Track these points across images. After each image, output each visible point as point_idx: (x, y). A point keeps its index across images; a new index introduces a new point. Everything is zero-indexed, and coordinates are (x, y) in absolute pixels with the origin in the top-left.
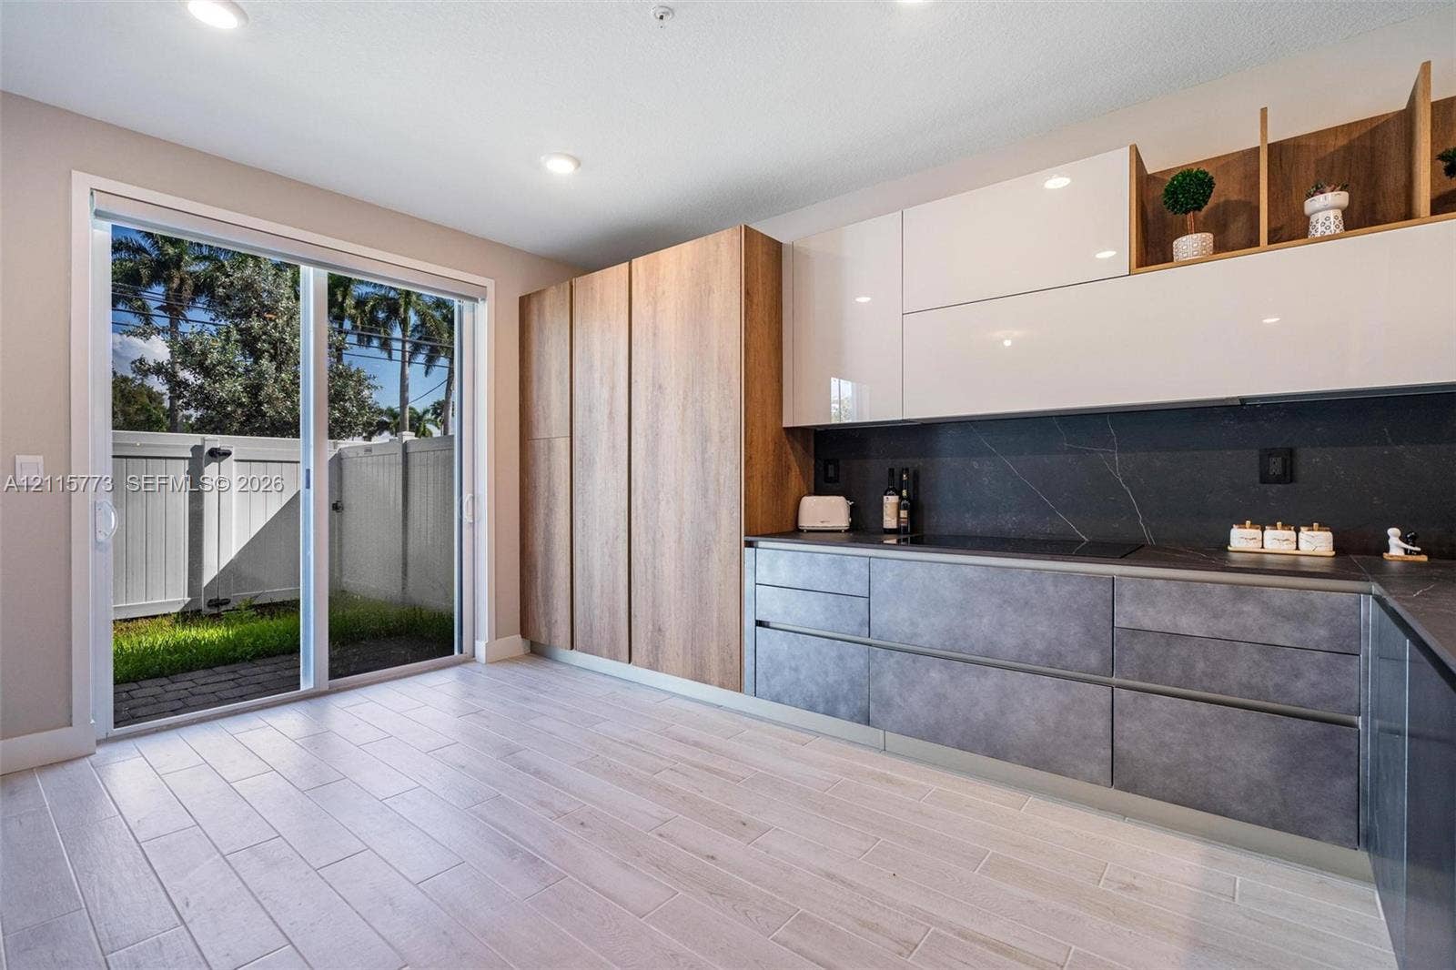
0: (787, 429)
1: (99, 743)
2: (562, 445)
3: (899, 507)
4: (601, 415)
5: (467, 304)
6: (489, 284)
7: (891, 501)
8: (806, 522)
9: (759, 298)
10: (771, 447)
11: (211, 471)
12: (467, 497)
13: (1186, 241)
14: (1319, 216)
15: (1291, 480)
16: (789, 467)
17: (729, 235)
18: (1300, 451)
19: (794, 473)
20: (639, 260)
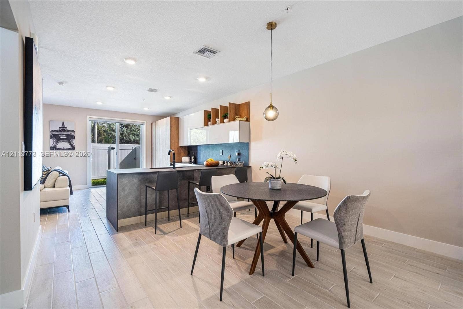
0: (180, 146)
1: (90, 188)
2: (155, 148)
3: (193, 158)
4: (158, 144)
5: (142, 125)
6: (145, 122)
7: (192, 157)
8: (183, 161)
9: (174, 126)
10: (177, 149)
11: (112, 151)
12: (142, 157)
13: (209, 123)
14: (217, 121)
15: (222, 154)
16: (181, 152)
17: (169, 118)
18: (223, 151)
19: (182, 153)
20: (162, 120)
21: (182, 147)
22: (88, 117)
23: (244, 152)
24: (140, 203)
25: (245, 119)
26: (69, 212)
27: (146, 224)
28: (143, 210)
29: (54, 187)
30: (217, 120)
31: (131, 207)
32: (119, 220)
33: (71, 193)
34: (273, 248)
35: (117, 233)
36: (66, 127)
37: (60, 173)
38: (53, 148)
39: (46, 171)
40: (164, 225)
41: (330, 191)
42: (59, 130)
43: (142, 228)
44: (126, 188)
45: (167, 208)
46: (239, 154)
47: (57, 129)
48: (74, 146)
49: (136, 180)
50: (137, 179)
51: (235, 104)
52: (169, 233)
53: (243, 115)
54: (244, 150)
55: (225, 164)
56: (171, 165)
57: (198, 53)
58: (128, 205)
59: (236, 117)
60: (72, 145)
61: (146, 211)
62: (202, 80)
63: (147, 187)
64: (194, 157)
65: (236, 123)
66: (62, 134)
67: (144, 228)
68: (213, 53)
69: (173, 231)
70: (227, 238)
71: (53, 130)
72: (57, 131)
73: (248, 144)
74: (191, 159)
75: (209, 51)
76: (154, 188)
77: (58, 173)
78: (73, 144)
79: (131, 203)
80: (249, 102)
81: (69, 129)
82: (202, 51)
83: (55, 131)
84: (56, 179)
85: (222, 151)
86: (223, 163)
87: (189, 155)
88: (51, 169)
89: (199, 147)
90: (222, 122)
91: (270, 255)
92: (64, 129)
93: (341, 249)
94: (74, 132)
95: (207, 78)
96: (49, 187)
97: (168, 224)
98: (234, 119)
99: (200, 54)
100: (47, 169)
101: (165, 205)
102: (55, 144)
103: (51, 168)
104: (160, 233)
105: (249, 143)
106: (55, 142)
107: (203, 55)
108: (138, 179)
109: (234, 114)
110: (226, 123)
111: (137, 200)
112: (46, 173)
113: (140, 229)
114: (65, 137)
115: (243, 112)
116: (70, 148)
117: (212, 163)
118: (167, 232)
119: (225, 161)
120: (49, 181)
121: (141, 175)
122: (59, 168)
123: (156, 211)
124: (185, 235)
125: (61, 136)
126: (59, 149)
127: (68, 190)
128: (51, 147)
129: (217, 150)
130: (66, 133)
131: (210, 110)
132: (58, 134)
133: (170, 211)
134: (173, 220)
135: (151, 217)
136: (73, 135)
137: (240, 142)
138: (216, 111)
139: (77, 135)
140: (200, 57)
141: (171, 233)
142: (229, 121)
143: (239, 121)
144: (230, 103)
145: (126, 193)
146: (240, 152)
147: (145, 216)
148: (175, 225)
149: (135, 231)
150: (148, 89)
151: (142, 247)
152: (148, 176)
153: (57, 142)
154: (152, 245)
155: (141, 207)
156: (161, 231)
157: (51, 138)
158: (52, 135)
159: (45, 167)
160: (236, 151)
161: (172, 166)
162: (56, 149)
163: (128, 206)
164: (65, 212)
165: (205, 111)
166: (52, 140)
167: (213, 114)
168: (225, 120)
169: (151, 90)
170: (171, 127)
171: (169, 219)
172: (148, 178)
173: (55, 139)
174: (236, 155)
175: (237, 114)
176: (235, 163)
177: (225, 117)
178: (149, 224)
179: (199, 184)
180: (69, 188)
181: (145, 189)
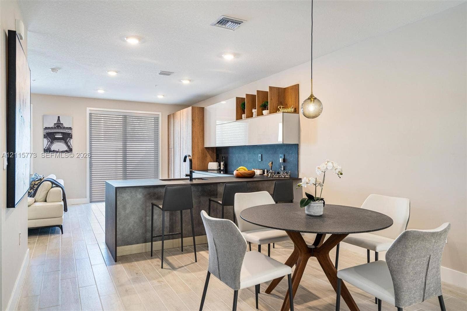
0: (206, 148)
1: (90, 202)
2: (173, 149)
3: (223, 165)
4: (177, 144)
6: (160, 113)
7: (222, 163)
8: (209, 168)
9: (197, 120)
10: (201, 151)
13: (243, 115)
14: (254, 113)
15: (262, 160)
16: (207, 156)
17: (190, 108)
18: (263, 155)
19: (209, 157)
20: (181, 110)
21: (208, 148)
22: (88, 109)
23: (290, 158)
24: (146, 226)
25: (293, 110)
26: (62, 233)
27: (151, 255)
28: (149, 235)
29: (46, 201)
30: (254, 111)
31: (134, 231)
32: (117, 248)
33: (66, 210)
34: (317, 299)
35: (116, 264)
36: (62, 123)
37: (53, 183)
38: (47, 150)
39: (38, 180)
40: (175, 257)
41: (408, 220)
42: (53, 127)
43: (147, 260)
44: (128, 206)
45: (179, 234)
46: (284, 160)
47: (52, 125)
48: (71, 147)
49: (139, 196)
50: (141, 194)
51: (279, 88)
52: (180, 267)
53: (290, 103)
54: (292, 154)
55: (266, 174)
56: (187, 175)
57: (218, 25)
58: (130, 228)
59: (278, 107)
60: (68, 146)
61: (152, 237)
62: (229, 57)
63: (153, 205)
64: (224, 163)
65: (279, 116)
66: (57, 132)
67: (149, 259)
68: (237, 23)
69: (185, 266)
70: (239, 279)
71: (47, 128)
72: (52, 128)
73: (296, 146)
74: (220, 165)
75: (231, 21)
76: (161, 207)
77: (50, 183)
78: (70, 145)
79: (133, 226)
80: (298, 86)
81: (65, 125)
82: (223, 22)
83: (49, 128)
84: (47, 192)
85: (261, 155)
86: (262, 173)
87: (218, 160)
88: (44, 178)
89: (230, 149)
90: (260, 114)
91: (310, 308)
92: (60, 126)
93: (397, 307)
94: (72, 129)
95: (236, 55)
96: (40, 201)
97: (180, 255)
98: (276, 110)
99: (220, 25)
100: (39, 178)
101: (178, 229)
102: (49, 145)
103: (44, 176)
104: (168, 267)
105: (298, 144)
106: (49, 143)
107: (224, 26)
108: (143, 194)
109: (277, 103)
110: (265, 116)
111: (141, 221)
112: (38, 183)
113: (144, 260)
114: (61, 136)
115: (290, 100)
116: (66, 150)
117: (245, 173)
118: (177, 267)
119: (266, 170)
120: (41, 193)
121: (147, 189)
122: (53, 177)
123: (162, 238)
124: (199, 273)
125: (56, 135)
126: (54, 151)
127: (62, 205)
128: (44, 149)
129: (255, 154)
130: (62, 131)
131: (245, 97)
132: (52, 132)
133: (184, 239)
134: (188, 252)
135: (157, 245)
136: (70, 133)
137: (284, 143)
138: (252, 97)
139: (75, 133)
140: (221, 29)
141: (182, 268)
142: (270, 113)
143: (283, 112)
144: (270, 88)
145: (127, 211)
146: (286, 157)
147: (150, 243)
148: (189, 257)
149: (138, 262)
150: (160, 72)
151: (142, 283)
152: (156, 190)
153: (52, 143)
154: (155, 282)
155: (146, 231)
156: (170, 264)
157: (44, 138)
158: (46, 133)
159: (37, 175)
160: (280, 155)
161: (189, 177)
162: (50, 151)
163: (130, 230)
164: (59, 233)
165: (237, 98)
166: (46, 140)
167: (248, 102)
168: (265, 112)
169: (163, 73)
170: (193, 120)
171: (182, 250)
172: (155, 193)
173: (49, 139)
174: (281, 161)
175: (281, 103)
176: (278, 173)
177: (264, 107)
178: (155, 254)
179: (221, 203)
180: (62, 203)
181: (151, 208)
